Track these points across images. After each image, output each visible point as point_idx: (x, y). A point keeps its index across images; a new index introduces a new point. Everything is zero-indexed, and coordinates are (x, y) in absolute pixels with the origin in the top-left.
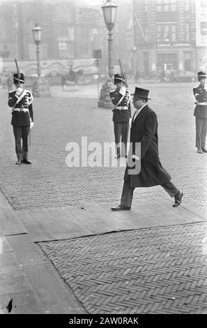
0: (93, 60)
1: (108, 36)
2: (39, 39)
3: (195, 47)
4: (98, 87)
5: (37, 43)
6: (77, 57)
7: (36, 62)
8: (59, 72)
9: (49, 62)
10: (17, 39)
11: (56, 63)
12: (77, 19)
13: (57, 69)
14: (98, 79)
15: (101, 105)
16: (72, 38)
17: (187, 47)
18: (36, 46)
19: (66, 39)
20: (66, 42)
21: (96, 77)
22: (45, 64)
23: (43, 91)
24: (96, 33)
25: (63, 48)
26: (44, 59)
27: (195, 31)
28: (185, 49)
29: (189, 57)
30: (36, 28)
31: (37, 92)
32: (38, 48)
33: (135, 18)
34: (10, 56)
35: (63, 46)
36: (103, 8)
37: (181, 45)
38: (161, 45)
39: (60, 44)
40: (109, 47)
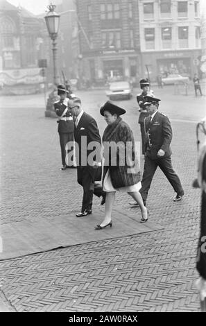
0: (39, 70)
1: (52, 46)
3: (140, 53)
4: (45, 97)
6: (23, 66)
8: (6, 83)
12: (22, 29)
13: (3, 80)
14: (44, 88)
15: (48, 115)
16: (18, 48)
17: (132, 53)
19: (11, 49)
20: (12, 52)
21: (43, 86)
24: (41, 42)
25: (9, 58)
27: (139, 36)
28: (131, 55)
29: (134, 63)
33: (79, 27)
35: (8, 56)
36: (46, 18)
37: (126, 51)
38: (107, 52)
39: (6, 55)
40: (54, 56)
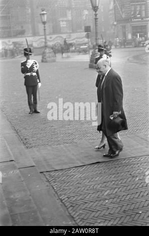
0: (85, 34)
1: (94, 16)
2: (45, 20)
4: (89, 54)
5: (44, 23)
6: (74, 31)
7: (44, 37)
8: (61, 43)
9: (54, 36)
10: (30, 21)
11: (58, 37)
12: (73, 4)
13: (59, 41)
15: (91, 67)
16: (70, 18)
18: (43, 25)
19: (65, 19)
20: (66, 21)
22: (51, 38)
23: (49, 57)
24: (87, 13)
25: (63, 26)
26: (50, 34)
30: (42, 13)
31: (45, 59)
32: (45, 27)
33: (114, 1)
34: (26, 33)
35: (63, 24)
38: (135, 20)
39: (61, 23)
40: (96, 24)
